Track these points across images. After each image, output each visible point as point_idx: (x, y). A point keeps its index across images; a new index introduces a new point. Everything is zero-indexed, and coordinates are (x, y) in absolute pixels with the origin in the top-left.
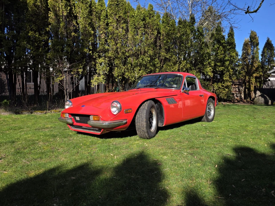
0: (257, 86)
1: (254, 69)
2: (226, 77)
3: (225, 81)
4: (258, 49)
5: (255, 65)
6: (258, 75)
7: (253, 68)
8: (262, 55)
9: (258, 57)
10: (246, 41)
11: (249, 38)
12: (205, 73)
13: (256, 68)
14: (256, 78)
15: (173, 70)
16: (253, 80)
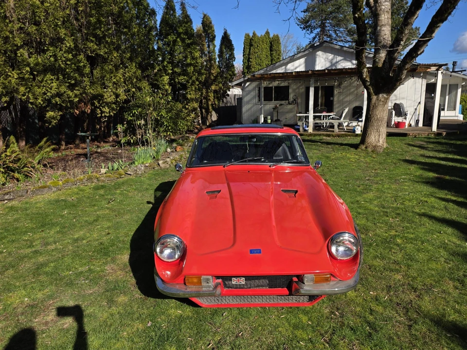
0: (215, 104)
1: (213, 78)
2: (190, 94)
3: (189, 100)
4: (215, 46)
5: (214, 72)
6: (217, 88)
7: (211, 76)
8: (220, 56)
9: (215, 59)
10: (199, 30)
11: (201, 25)
12: (160, 86)
13: (214, 77)
14: (215, 92)
15: (115, 80)
16: (211, 95)
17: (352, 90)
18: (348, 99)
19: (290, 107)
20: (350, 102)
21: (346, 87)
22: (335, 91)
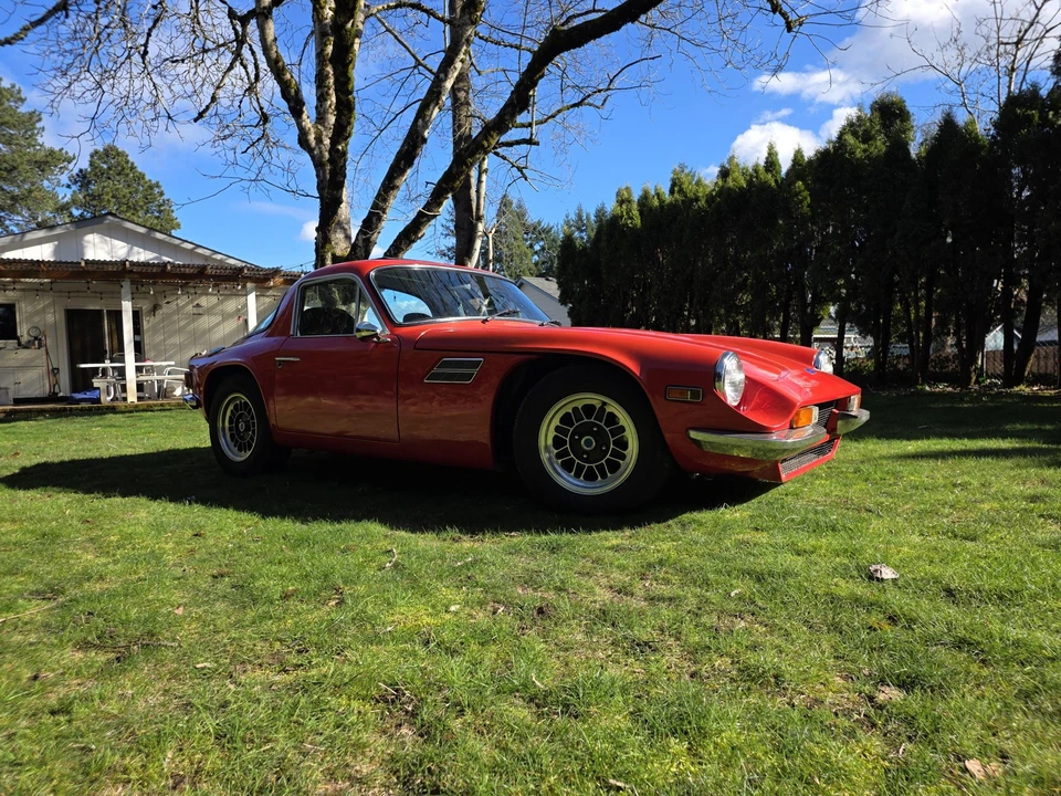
17: (182, 323)
18: (176, 340)
19: (24, 354)
20: (181, 347)
21: (169, 316)
22: (145, 323)
